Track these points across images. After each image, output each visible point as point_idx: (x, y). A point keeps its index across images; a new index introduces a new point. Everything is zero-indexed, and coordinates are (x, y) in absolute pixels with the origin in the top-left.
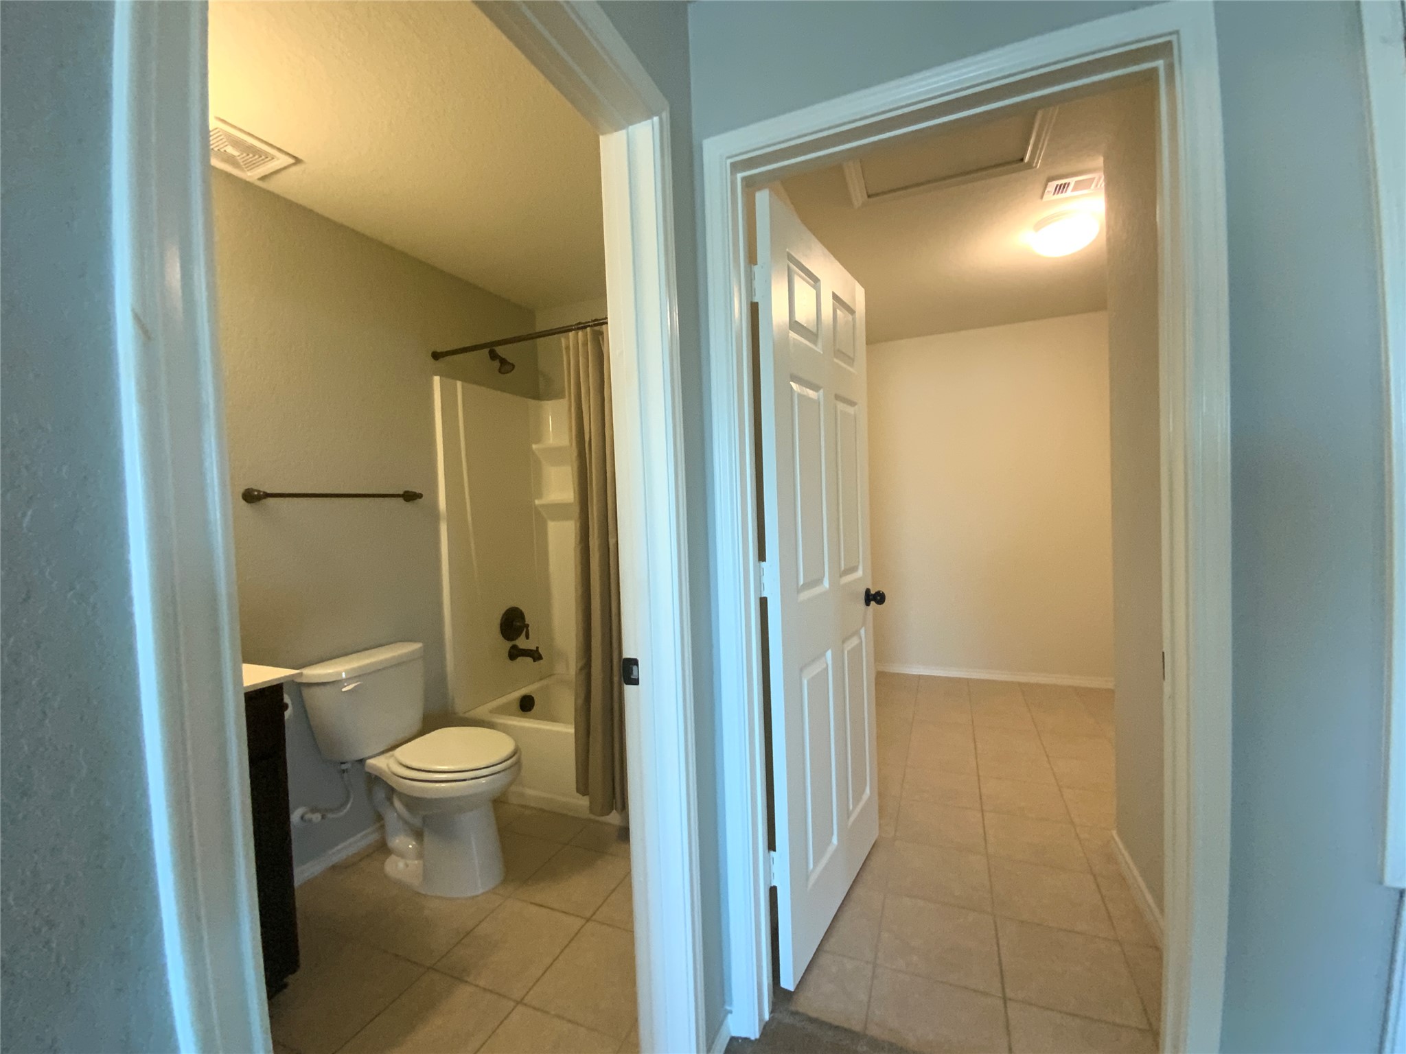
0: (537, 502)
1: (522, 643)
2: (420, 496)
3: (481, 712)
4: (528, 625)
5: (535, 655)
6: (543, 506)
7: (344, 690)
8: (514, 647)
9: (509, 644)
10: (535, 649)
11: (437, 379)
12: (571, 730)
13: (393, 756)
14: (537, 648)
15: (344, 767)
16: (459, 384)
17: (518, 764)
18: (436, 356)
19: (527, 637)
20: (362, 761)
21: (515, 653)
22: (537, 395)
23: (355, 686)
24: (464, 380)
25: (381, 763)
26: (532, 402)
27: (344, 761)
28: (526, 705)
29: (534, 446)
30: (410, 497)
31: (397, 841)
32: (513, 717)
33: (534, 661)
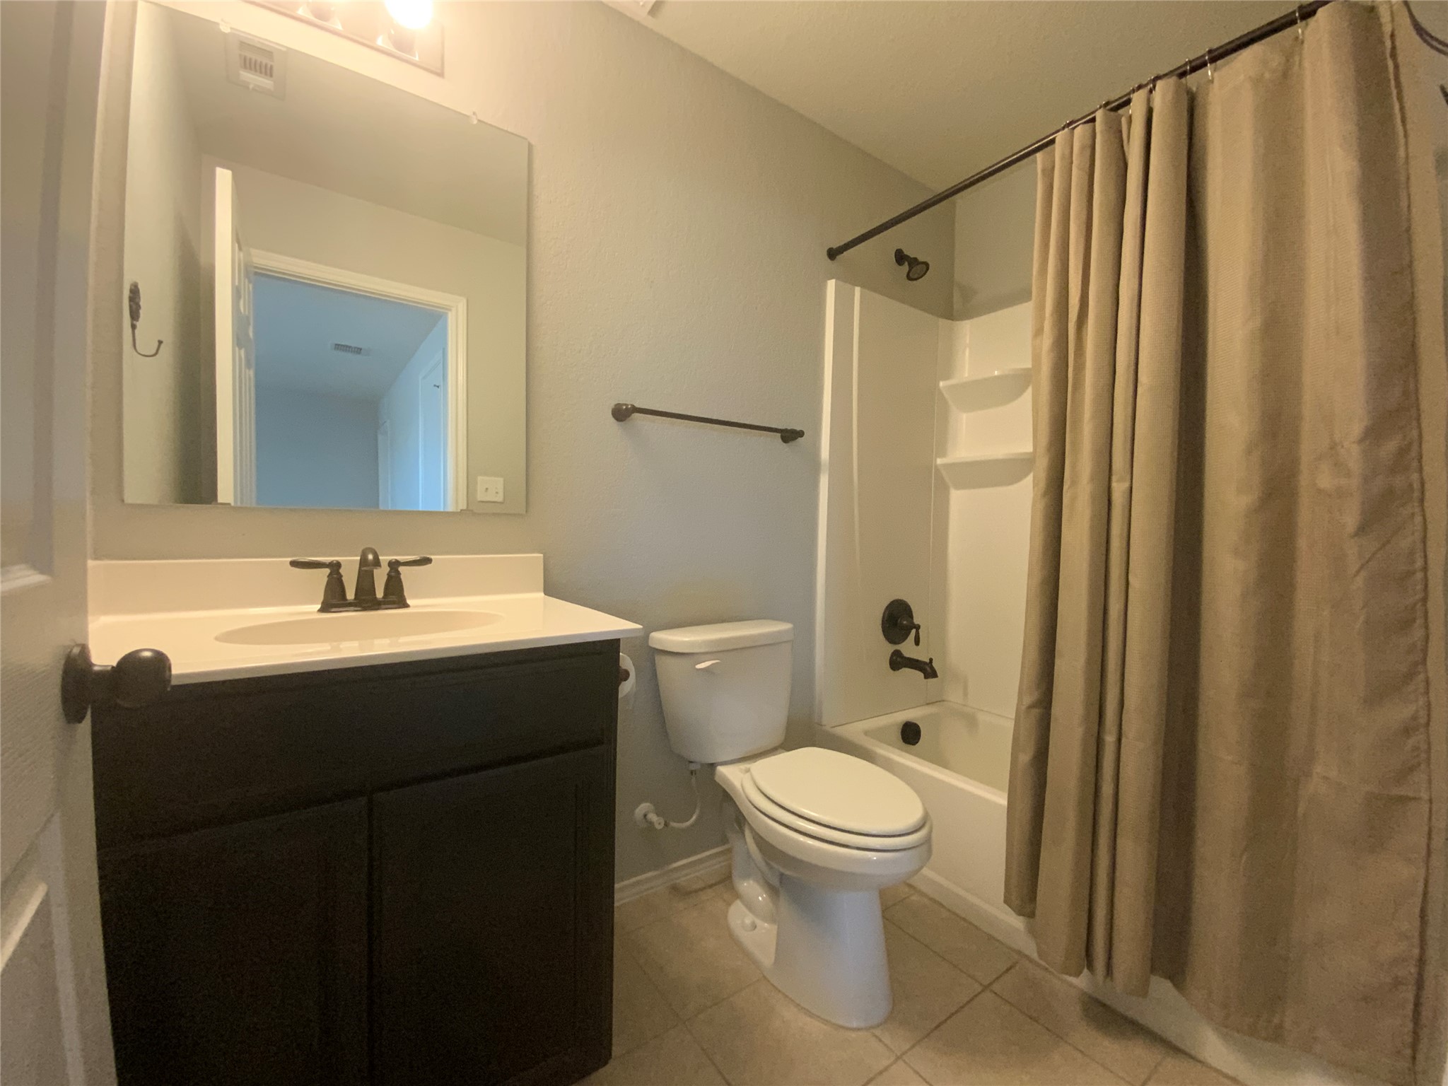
0: (939, 461)
1: (908, 648)
2: (801, 434)
3: (854, 731)
4: (918, 627)
5: (928, 670)
6: (944, 465)
7: (699, 666)
8: (897, 654)
9: (891, 648)
10: (928, 661)
11: (831, 284)
12: (1003, 800)
13: (748, 771)
14: (931, 660)
15: (693, 767)
16: (858, 290)
17: (928, 841)
18: (833, 254)
19: (917, 642)
20: (713, 766)
21: (898, 662)
22: (950, 314)
23: (713, 664)
24: (863, 286)
25: (733, 775)
26: (943, 322)
27: (692, 760)
28: (910, 734)
29: (941, 384)
30: (790, 436)
31: (745, 884)
32: (890, 748)
33: (926, 677)
